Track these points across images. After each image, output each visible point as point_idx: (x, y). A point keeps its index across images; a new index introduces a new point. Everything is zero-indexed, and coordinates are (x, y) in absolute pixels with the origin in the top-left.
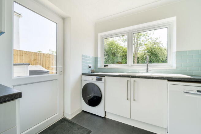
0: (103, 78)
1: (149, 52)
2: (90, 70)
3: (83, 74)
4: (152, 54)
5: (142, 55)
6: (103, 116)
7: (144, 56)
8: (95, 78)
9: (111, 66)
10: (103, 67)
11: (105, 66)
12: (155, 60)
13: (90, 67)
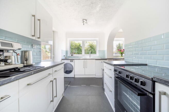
0: (74, 60)
1: (91, 47)
2: (64, 57)
3: (62, 59)
4: (92, 48)
5: (87, 48)
6: (74, 77)
7: (88, 49)
8: (69, 61)
9: (74, 55)
10: (71, 56)
11: (72, 55)
12: (93, 52)
13: (64, 56)
